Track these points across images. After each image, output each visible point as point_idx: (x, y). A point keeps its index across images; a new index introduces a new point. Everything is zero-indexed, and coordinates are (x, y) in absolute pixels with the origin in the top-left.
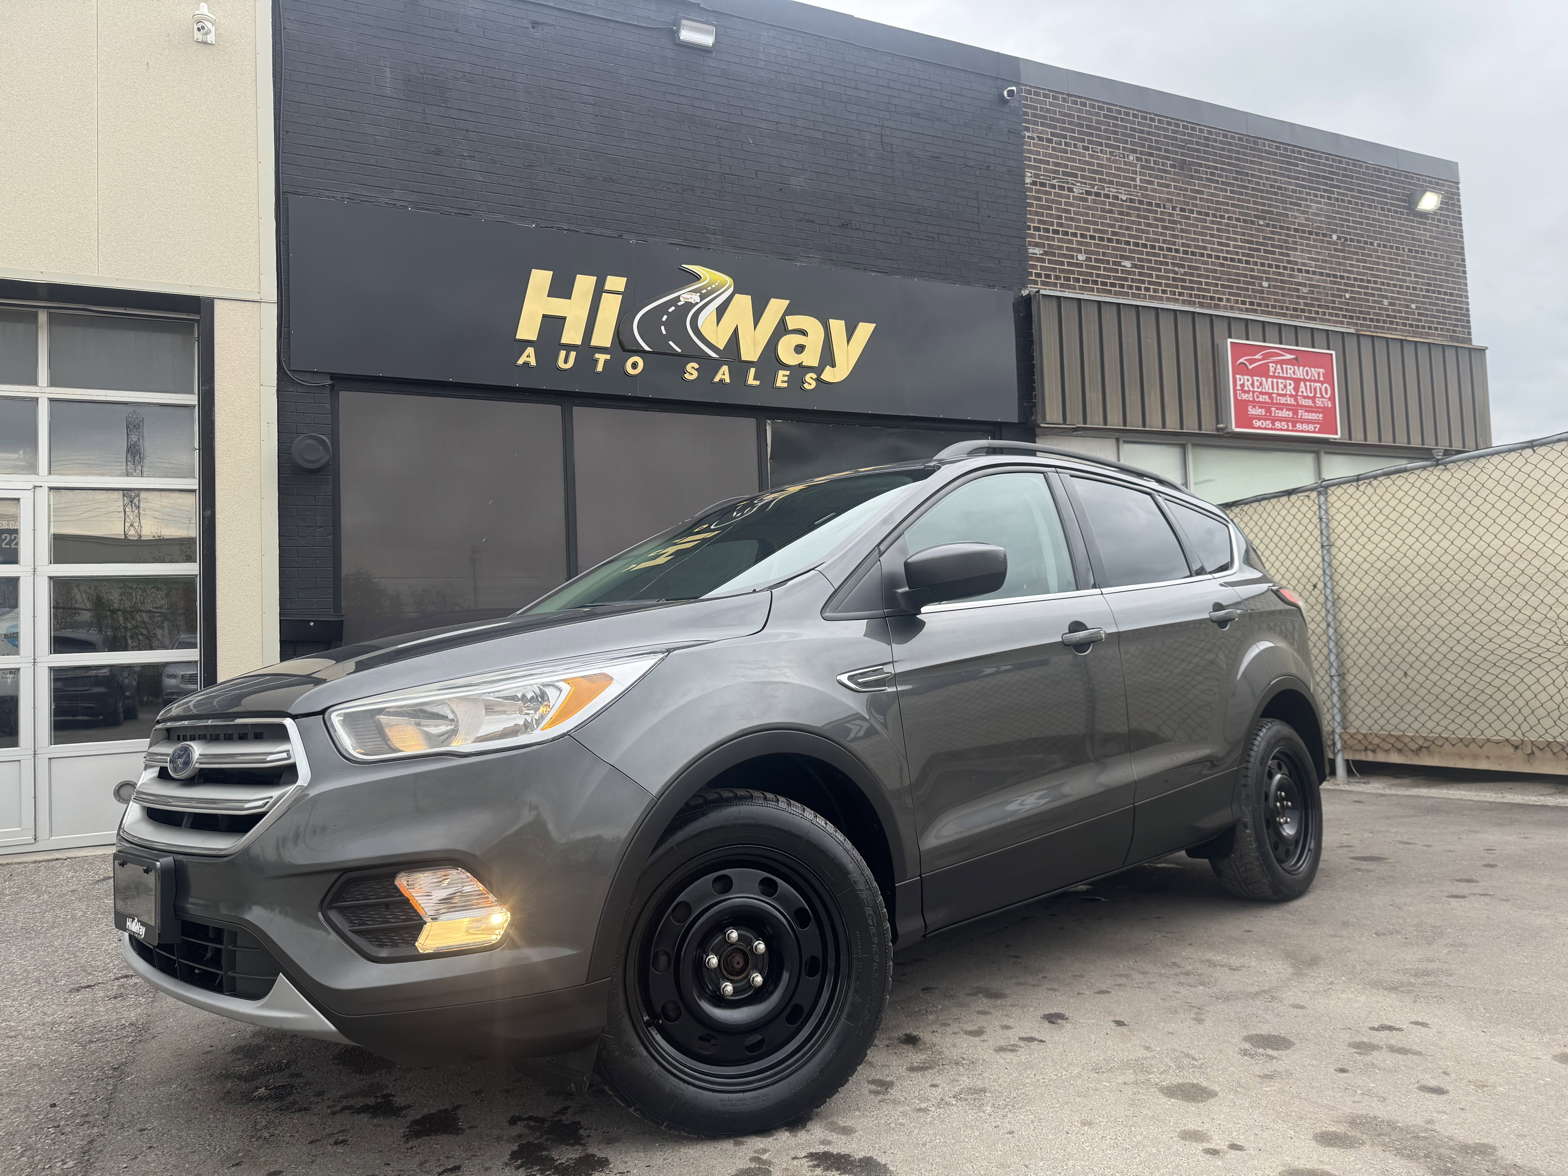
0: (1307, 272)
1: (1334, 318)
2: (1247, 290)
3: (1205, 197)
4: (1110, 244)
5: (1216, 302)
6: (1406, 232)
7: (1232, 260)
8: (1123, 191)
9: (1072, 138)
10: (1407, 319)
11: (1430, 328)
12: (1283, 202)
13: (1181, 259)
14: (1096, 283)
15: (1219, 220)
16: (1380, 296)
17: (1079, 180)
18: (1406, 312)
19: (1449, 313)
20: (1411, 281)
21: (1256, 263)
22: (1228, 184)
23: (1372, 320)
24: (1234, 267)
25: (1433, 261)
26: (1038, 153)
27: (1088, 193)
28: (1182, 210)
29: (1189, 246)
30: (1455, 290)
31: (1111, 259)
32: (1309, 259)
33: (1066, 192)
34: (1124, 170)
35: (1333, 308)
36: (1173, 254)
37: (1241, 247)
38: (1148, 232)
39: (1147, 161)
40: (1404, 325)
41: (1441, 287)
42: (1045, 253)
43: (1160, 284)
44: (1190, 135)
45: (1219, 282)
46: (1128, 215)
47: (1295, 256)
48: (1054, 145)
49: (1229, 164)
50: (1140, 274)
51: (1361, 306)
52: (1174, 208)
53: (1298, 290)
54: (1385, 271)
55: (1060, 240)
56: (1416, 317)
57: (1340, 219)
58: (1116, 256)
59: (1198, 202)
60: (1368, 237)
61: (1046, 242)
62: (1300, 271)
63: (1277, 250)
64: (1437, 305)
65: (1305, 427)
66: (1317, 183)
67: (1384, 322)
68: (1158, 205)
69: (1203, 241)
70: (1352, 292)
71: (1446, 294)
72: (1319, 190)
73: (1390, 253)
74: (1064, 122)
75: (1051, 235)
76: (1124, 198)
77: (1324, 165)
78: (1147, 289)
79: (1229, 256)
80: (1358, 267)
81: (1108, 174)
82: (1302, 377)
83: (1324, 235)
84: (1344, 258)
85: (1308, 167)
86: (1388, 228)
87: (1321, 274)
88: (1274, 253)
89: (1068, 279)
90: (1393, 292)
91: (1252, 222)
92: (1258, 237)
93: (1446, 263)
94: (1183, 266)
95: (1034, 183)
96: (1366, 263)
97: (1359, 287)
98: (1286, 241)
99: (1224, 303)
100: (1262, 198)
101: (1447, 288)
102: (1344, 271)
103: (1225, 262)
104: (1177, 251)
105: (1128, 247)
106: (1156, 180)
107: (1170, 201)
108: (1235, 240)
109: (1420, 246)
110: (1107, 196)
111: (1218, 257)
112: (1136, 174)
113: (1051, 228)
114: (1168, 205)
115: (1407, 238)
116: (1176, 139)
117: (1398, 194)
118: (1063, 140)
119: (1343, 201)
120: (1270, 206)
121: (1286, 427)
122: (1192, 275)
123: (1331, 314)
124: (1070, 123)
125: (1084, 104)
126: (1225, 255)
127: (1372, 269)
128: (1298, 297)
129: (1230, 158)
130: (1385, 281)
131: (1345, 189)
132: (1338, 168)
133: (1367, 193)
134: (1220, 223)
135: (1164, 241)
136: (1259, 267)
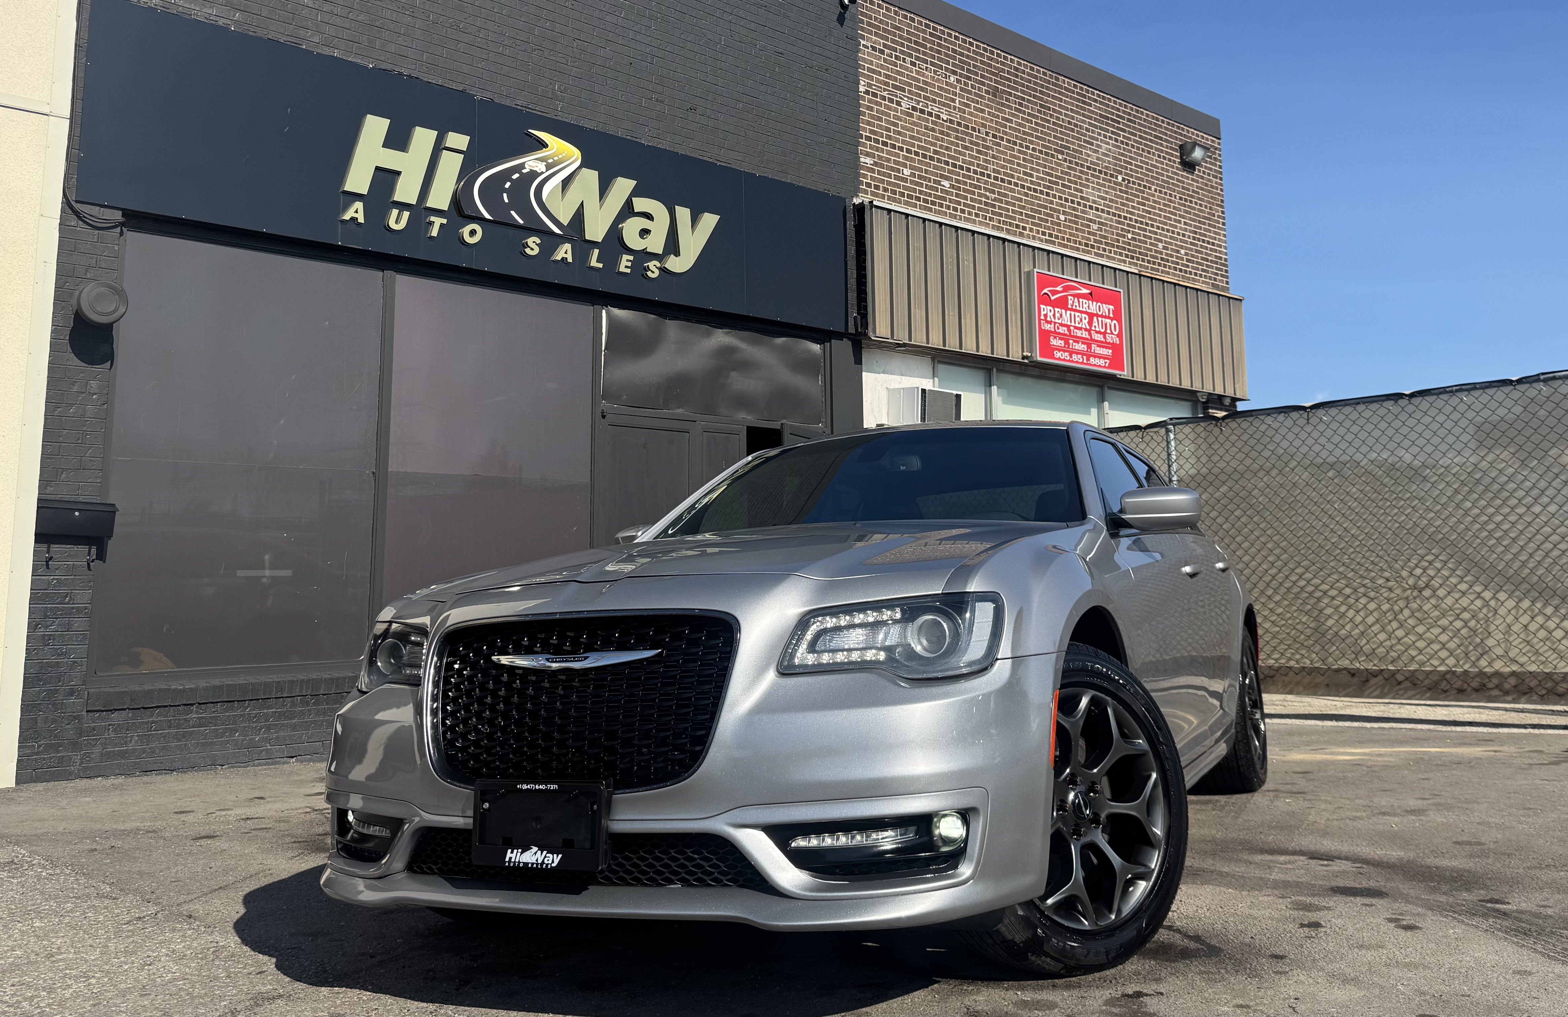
0: (1097, 209)
1: (1118, 257)
2: (1047, 221)
3: (1014, 126)
4: (932, 162)
5: (1021, 230)
6: (1178, 180)
7: (1035, 190)
8: (944, 111)
9: (902, 52)
10: (1178, 263)
11: (1196, 274)
12: (1079, 139)
13: (992, 184)
14: (918, 199)
15: (1024, 150)
16: (1156, 239)
17: (907, 94)
18: (1177, 257)
19: (1212, 261)
20: (1181, 227)
21: (1054, 196)
22: (1034, 116)
23: (1149, 262)
24: (1036, 198)
25: (1199, 210)
26: (871, 63)
27: (914, 109)
28: (994, 136)
29: (999, 172)
30: (1215, 240)
31: (932, 177)
32: (1099, 197)
33: (895, 106)
34: (946, 91)
35: (1118, 247)
36: (985, 178)
37: (1042, 179)
38: (964, 155)
39: (966, 84)
40: (1175, 269)
41: (1205, 235)
42: (875, 164)
43: (973, 207)
44: (1003, 64)
45: (1024, 211)
46: (948, 135)
47: (1087, 193)
48: (885, 57)
49: (1035, 97)
50: (957, 195)
51: (1140, 247)
52: (987, 134)
53: (1089, 227)
54: (1160, 216)
55: (889, 153)
56: (1185, 262)
57: (1125, 162)
58: (936, 175)
59: (1008, 130)
60: (1147, 181)
61: (876, 153)
62: (1091, 207)
63: (1073, 185)
64: (1201, 252)
65: (1097, 361)
66: (1107, 124)
67: (1159, 264)
68: (974, 129)
69: (1011, 169)
70: (1133, 233)
71: (1208, 243)
72: (1107, 131)
73: (1164, 199)
74: (895, 35)
75: (880, 146)
76: (945, 119)
77: (1113, 108)
78: (963, 211)
79: (1032, 186)
80: (1139, 210)
81: (932, 92)
82: (1095, 312)
83: (1112, 176)
84: (1127, 199)
85: (1100, 109)
86: (1163, 175)
87: (1108, 213)
88: (1070, 187)
89: (894, 192)
90: (1166, 236)
91: (1053, 156)
92: (1057, 170)
93: (1209, 213)
94: (993, 192)
95: (867, 92)
96: (1145, 206)
97: (1139, 228)
98: (1080, 178)
99: (1027, 232)
100: (1061, 133)
101: (1210, 237)
102: (1128, 212)
103: (1029, 192)
104: (989, 176)
105: (947, 167)
106: (973, 104)
107: (984, 126)
108: (1038, 171)
109: (1188, 195)
110: (930, 114)
111: (1023, 187)
112: (956, 96)
113: (881, 139)
114: (983, 130)
115: (1178, 186)
116: (990, 65)
117: (1171, 143)
118: (894, 53)
119: (1127, 144)
120: (1067, 141)
121: (1081, 360)
122: (1001, 201)
123: (1115, 253)
124: (901, 37)
125: (913, 20)
126: (1029, 185)
127: (1150, 213)
128: (1089, 233)
129: (1036, 91)
130: (1160, 225)
131: (1130, 133)
132: (1124, 112)
133: (1146, 139)
134: (1025, 153)
135: (978, 165)
136: (1057, 200)
